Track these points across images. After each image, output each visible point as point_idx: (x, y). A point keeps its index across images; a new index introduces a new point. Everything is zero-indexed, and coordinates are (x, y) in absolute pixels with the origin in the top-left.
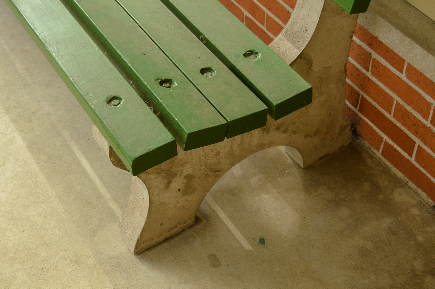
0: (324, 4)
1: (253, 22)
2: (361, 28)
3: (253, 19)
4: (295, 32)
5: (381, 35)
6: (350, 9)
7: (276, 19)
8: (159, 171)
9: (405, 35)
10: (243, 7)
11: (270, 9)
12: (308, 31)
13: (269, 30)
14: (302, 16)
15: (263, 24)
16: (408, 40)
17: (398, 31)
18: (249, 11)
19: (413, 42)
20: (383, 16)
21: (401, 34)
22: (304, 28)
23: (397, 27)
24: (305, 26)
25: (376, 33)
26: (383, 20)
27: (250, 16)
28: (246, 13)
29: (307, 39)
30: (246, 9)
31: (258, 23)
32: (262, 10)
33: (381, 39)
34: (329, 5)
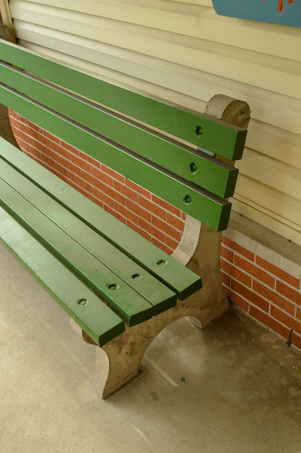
0: (201, 227)
1: (157, 241)
2: (225, 238)
3: (157, 239)
4: (186, 246)
5: (237, 241)
6: (217, 229)
7: (172, 238)
8: (113, 342)
9: (252, 239)
10: (150, 232)
11: (167, 232)
12: (194, 244)
13: (168, 245)
14: (189, 235)
15: (164, 242)
16: (254, 242)
17: (247, 237)
18: (154, 235)
19: (257, 242)
20: (237, 229)
21: (249, 239)
22: (191, 243)
23: (246, 235)
24: (191, 241)
25: (234, 240)
26: (237, 232)
27: (155, 238)
28: (152, 236)
29: (193, 249)
30: (152, 234)
31: (160, 242)
32: (162, 233)
33: (238, 243)
34: (204, 227)
